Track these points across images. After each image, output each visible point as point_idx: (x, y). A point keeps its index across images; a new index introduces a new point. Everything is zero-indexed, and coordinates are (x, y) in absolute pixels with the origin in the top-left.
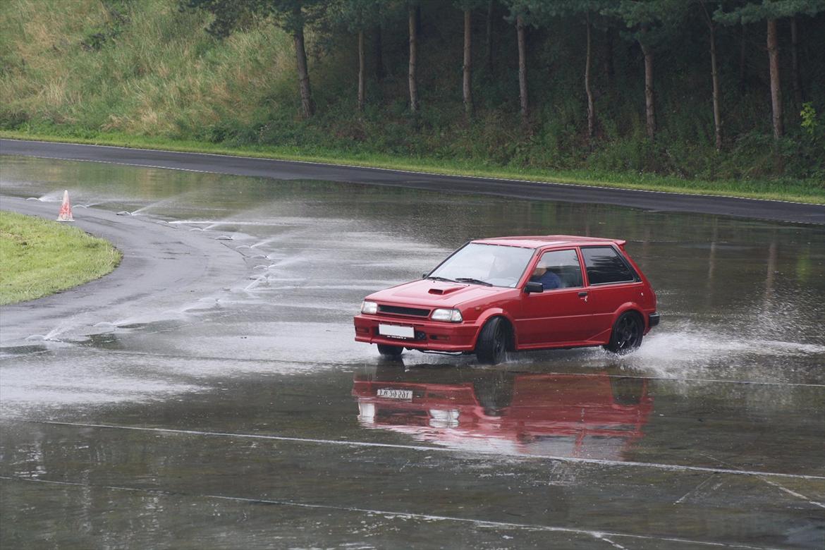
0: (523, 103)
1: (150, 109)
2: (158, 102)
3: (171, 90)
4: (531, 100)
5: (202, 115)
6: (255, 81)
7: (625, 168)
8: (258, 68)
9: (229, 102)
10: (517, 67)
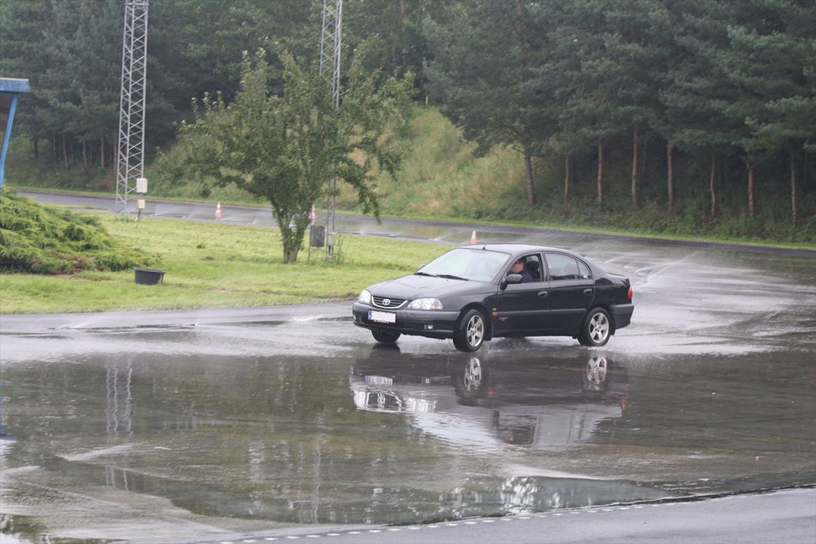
0: (670, 198)
1: (434, 200)
2: (438, 196)
3: (445, 189)
4: (675, 197)
5: (466, 203)
6: (497, 184)
7: (738, 235)
8: (498, 177)
9: (483, 197)
10: (666, 178)
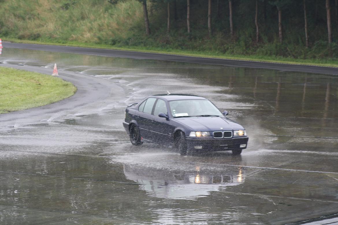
0: (231, 29)
1: (87, 32)
2: (91, 30)
3: (95, 25)
4: (235, 28)
5: (107, 34)
6: (128, 21)
7: (271, 55)
8: (129, 16)
9: (118, 30)
10: (229, 16)
